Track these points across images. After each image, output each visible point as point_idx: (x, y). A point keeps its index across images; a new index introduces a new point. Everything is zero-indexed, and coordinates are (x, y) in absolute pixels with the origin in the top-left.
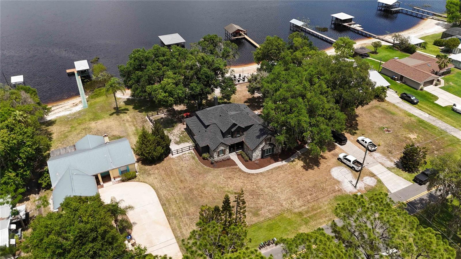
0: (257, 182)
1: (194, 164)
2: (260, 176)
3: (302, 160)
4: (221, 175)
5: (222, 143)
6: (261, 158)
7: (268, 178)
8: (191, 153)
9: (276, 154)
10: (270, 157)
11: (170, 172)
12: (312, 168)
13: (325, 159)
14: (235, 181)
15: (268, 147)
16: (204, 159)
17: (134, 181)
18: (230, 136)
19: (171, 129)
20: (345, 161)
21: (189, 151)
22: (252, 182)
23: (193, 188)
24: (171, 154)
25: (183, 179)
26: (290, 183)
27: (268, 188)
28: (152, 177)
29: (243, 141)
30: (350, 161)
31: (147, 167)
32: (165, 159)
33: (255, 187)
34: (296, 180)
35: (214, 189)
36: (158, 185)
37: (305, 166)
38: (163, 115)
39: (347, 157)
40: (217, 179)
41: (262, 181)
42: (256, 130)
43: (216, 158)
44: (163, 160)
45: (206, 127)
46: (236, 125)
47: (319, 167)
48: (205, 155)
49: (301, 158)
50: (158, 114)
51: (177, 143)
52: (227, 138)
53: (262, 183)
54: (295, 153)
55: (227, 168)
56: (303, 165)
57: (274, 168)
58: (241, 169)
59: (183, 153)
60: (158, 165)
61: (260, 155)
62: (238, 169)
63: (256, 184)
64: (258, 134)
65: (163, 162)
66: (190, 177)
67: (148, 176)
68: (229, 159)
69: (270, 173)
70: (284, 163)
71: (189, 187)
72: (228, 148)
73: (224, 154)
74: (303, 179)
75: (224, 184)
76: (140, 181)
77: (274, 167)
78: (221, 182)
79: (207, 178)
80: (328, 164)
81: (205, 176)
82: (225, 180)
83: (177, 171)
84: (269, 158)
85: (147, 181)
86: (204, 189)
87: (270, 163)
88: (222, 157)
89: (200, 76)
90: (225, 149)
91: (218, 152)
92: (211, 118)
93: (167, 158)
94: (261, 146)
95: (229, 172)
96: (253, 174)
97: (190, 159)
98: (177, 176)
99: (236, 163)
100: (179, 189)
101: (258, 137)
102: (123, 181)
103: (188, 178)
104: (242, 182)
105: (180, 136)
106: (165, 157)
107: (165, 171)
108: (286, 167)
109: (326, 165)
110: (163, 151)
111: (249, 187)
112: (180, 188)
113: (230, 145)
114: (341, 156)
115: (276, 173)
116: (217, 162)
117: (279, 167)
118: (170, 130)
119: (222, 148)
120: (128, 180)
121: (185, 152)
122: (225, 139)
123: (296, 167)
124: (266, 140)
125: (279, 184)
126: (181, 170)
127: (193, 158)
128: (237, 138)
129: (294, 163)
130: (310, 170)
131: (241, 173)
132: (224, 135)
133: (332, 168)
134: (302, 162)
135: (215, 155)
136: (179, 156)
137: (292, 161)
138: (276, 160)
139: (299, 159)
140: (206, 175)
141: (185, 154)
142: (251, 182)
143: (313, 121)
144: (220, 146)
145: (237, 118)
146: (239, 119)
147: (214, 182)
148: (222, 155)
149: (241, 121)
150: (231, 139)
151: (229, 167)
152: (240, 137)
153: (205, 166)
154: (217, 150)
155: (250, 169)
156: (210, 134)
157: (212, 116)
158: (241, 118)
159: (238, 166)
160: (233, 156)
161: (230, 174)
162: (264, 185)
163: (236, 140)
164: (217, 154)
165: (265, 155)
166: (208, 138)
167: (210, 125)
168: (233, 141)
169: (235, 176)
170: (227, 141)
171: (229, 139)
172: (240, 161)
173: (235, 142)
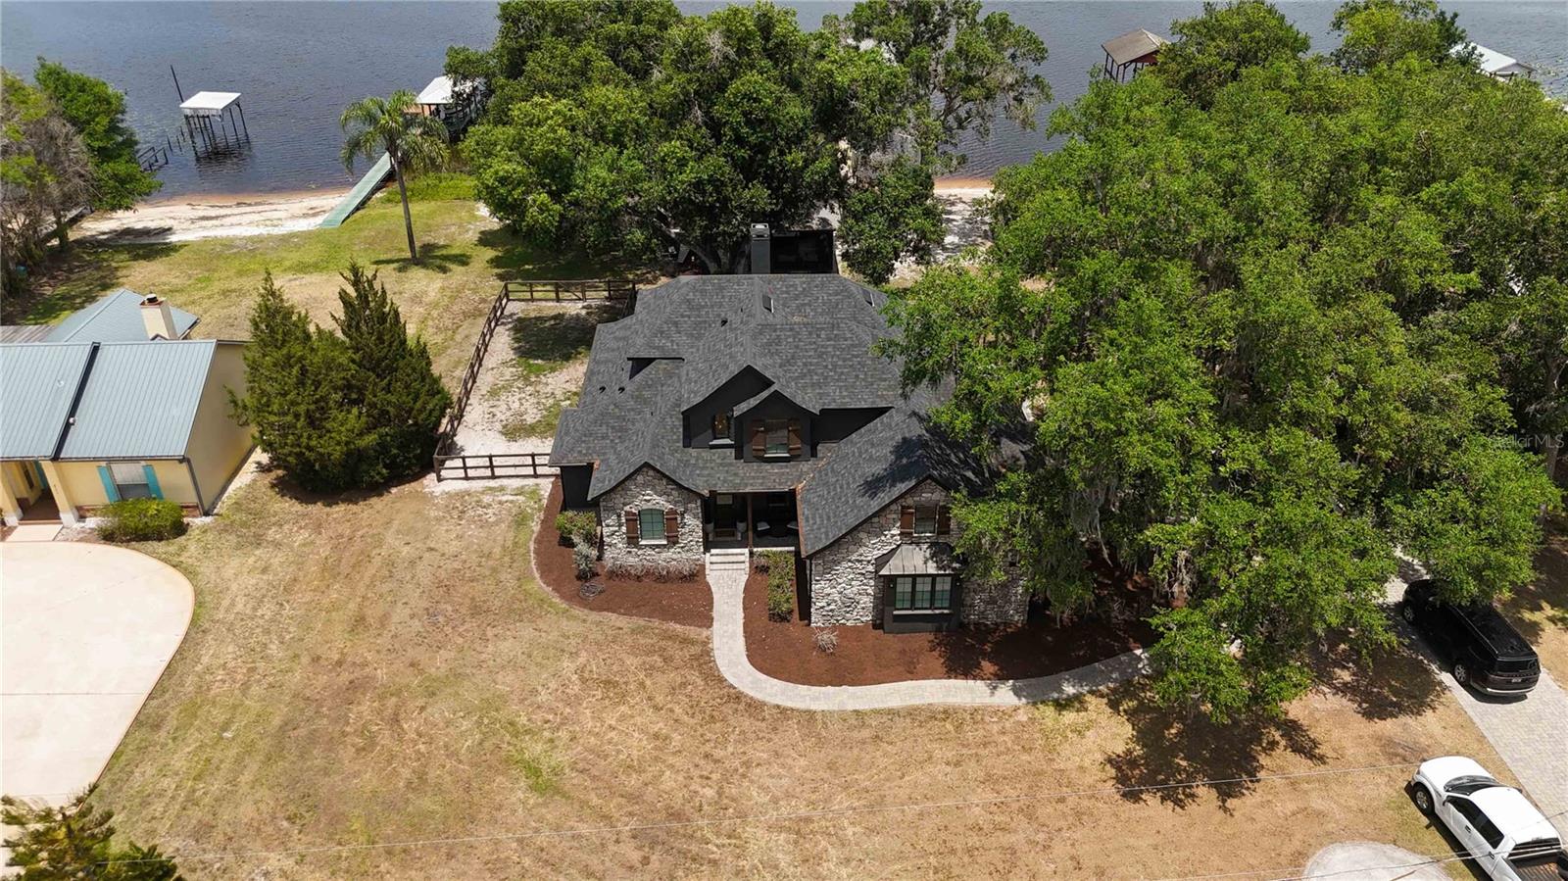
0: (747, 764)
1: (497, 550)
2: (793, 731)
3: (1131, 715)
4: (574, 655)
5: (650, 466)
6: (875, 626)
7: (831, 766)
8: (534, 493)
9: (982, 631)
10: (939, 630)
11: (353, 561)
12: (1176, 796)
13: (1311, 756)
14: (622, 718)
15: (919, 564)
16: (563, 539)
17: (151, 554)
18: (727, 441)
19: (551, 364)
20: (1456, 820)
21: (531, 481)
22: (718, 753)
23: (374, 678)
24: (436, 474)
25: (373, 613)
26: (953, 851)
27: (781, 830)
28: (251, 560)
29: (792, 493)
30: (1493, 835)
31: (290, 506)
32: (394, 490)
33: (710, 793)
34: (1006, 839)
35: (466, 725)
36: (239, 607)
37: (1133, 763)
38: (580, 305)
39: (1477, 798)
40: (533, 669)
41: (775, 769)
42: (881, 443)
44: (378, 489)
47: (1231, 803)
48: (575, 521)
49: (1133, 696)
50: (558, 300)
51: (514, 431)
52: (706, 454)
53: (769, 782)
54: (1110, 653)
55: (641, 622)
56: (1120, 749)
57: (912, 713)
58: (716, 653)
59: (492, 483)
60: (340, 510)
61: (867, 601)
62: (696, 650)
63: (726, 778)
64: (878, 469)
65: (374, 500)
66: (412, 616)
67: (239, 547)
68: (694, 579)
69: (866, 733)
70: (1005, 695)
71: (365, 664)
72: (696, 506)
73: (673, 541)
74: (1060, 849)
75: (551, 710)
76: (176, 559)
77: (916, 702)
78: (543, 697)
79: (491, 648)
80: (1317, 802)
81: (490, 633)
82: (575, 688)
83: (390, 563)
84: (923, 639)
85: (207, 569)
86: (420, 702)
87: (910, 671)
88: (658, 554)
90: (673, 512)
91: (633, 520)
93: (407, 488)
94: (872, 549)
95: (634, 650)
96: (754, 707)
97: (496, 523)
98: (361, 589)
99: (715, 614)
100: (305, 660)
102: (108, 537)
103: (400, 613)
104: (656, 736)
105: (557, 404)
106: (402, 482)
107: (335, 548)
108: (996, 728)
109: (1291, 807)
111: (669, 781)
112: (316, 659)
113: (708, 493)
114: (1438, 774)
115: (909, 744)
116: (618, 574)
117: (947, 713)
118: (539, 371)
119: (651, 499)
120: (129, 541)
121: (505, 482)
122: (693, 452)
123: (1066, 750)
124: (906, 513)
125: (871, 831)
126: (412, 563)
127: (520, 521)
128: (768, 466)
129: (1069, 717)
130: (1152, 801)
131: (695, 677)
132: (695, 429)
133: (1332, 838)
134: (1128, 730)
135: (611, 529)
136: (462, 495)
137: (1061, 705)
138: (961, 666)
139: (1114, 705)
140: (498, 630)
141: (502, 489)
142: (706, 756)
143: (1244, 451)
144: (645, 485)
145: (797, 347)
146: (810, 357)
147: (506, 682)
148: (658, 546)
149: (816, 374)
150: (731, 464)
151: (656, 623)
152: (787, 467)
153: (541, 577)
154: (625, 505)
155: (761, 669)
156: (633, 410)
157: (683, 316)
158: (820, 357)
159: (705, 633)
160: (727, 566)
161: (632, 662)
162: (775, 801)
163: (754, 478)
164: (624, 529)
165: (895, 613)
166: (613, 428)
167: (655, 359)
168: (736, 475)
169: (648, 682)
170: (703, 468)
171: (718, 461)
172: (745, 609)
173: (746, 485)
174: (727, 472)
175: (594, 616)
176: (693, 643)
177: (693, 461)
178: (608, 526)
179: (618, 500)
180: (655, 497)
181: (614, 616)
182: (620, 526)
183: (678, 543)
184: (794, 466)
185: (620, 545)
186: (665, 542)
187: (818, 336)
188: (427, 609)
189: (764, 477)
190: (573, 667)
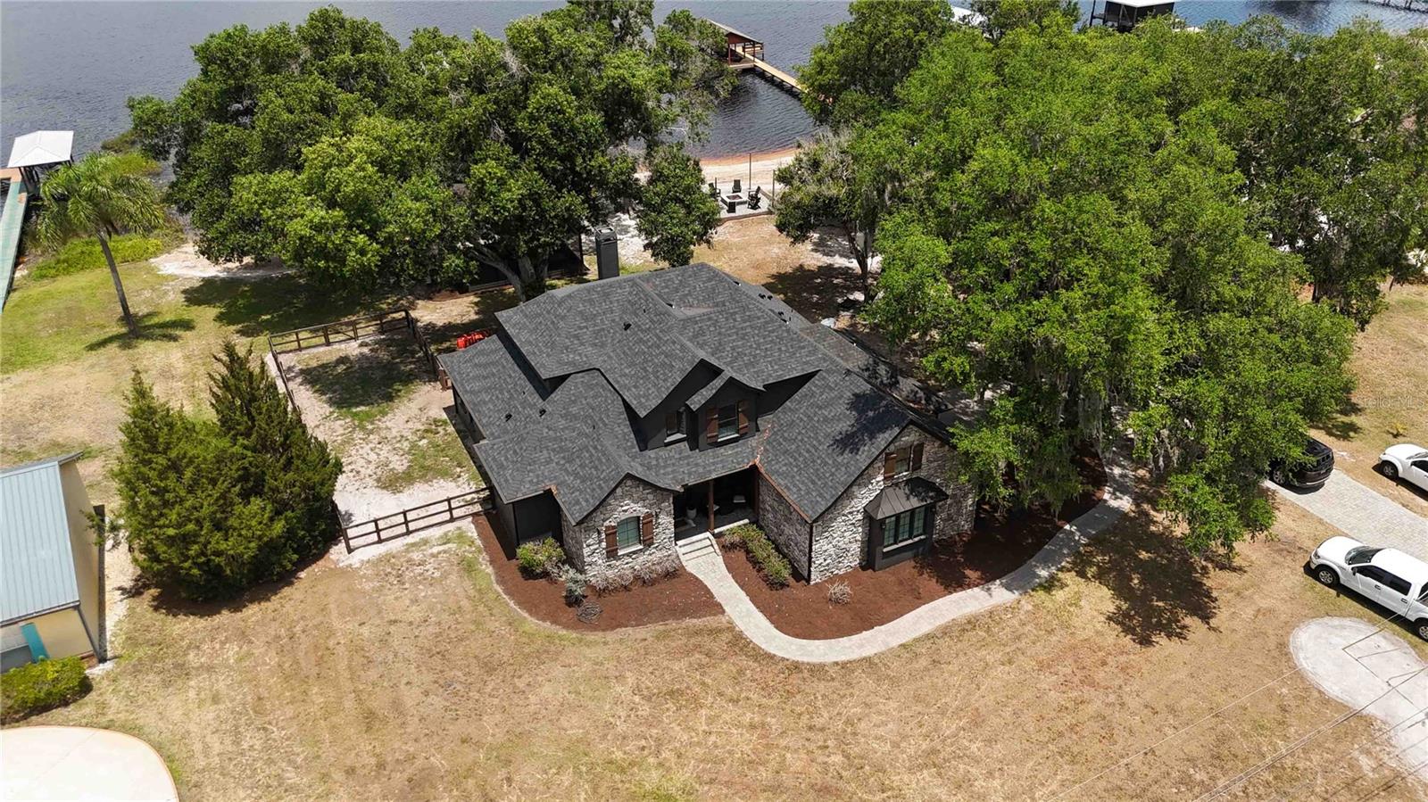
0: (849, 722)
1: (465, 603)
2: (866, 683)
3: (1100, 577)
4: (620, 678)
5: (629, 476)
6: (863, 568)
7: (918, 699)
8: (461, 537)
9: (947, 545)
10: (915, 556)
11: (313, 659)
12: (1175, 631)
13: (1234, 570)
14: (711, 720)
15: (901, 503)
16: (528, 572)
17: (65, 723)
18: (679, 436)
19: (375, 409)
20: (1364, 585)
21: (450, 526)
22: (818, 722)
23: (432, 768)
24: (342, 545)
25: (379, 702)
26: (1061, 734)
27: (921, 767)
28: (192, 694)
29: (754, 467)
30: (1402, 586)
31: (186, 626)
32: (302, 575)
33: (837, 759)
34: (1090, 709)
35: (566, 779)
36: (217, 748)
37: (1126, 615)
38: (354, 344)
39: (1377, 561)
40: (591, 705)
41: (876, 719)
42: (828, 404)
43: (598, 567)
44: (287, 578)
45: (546, 387)
46: (717, 372)
47: (1213, 622)
48: (537, 551)
49: (1091, 564)
50: (328, 343)
51: (392, 483)
52: (663, 452)
53: (881, 731)
54: (1051, 536)
55: (660, 627)
56: (1112, 609)
57: (945, 631)
58: (747, 633)
59: (410, 539)
60: (253, 611)
61: (855, 548)
62: (726, 637)
63: (841, 742)
64: (845, 425)
65: (286, 591)
66: (426, 694)
67: (166, 684)
68: (674, 574)
69: (923, 662)
70: (999, 595)
71: (411, 758)
72: (668, 505)
73: (648, 543)
74: (1133, 703)
75: (638, 737)
76: (104, 720)
77: (941, 621)
78: (621, 727)
79: (533, 699)
80: (1264, 604)
81: (521, 684)
82: (645, 710)
83: (356, 648)
84: (907, 568)
85: (148, 718)
86: (502, 774)
87: (919, 599)
88: (635, 561)
89: (522, 124)
90: (649, 515)
91: (611, 534)
92: (577, 337)
93: (316, 568)
94: (863, 497)
95: (673, 655)
96: (817, 670)
97: (445, 576)
98: (347, 685)
99: (719, 599)
100: (338, 776)
101: (848, 442)
103: (410, 697)
104: (752, 727)
105: (414, 446)
106: (304, 562)
107: (281, 651)
108: (1015, 622)
109: (1250, 612)
110: (279, 527)
111: (796, 762)
112: (351, 771)
113: (678, 488)
114: (1335, 553)
115: (963, 659)
116: (601, 592)
117: (972, 623)
118: (370, 417)
119: (631, 507)
120: (25, 718)
121: (423, 534)
122: (651, 453)
123: (1076, 622)
124: (889, 460)
125: (989, 742)
126: (384, 642)
127: (468, 567)
128: (721, 450)
129: (1059, 595)
130: (1161, 639)
131: (744, 661)
132: (645, 430)
133: (1290, 626)
134: (1106, 592)
135: (592, 548)
136: (386, 559)
137: (1049, 585)
138: (953, 582)
139: (1082, 574)
140: (526, 679)
141: (425, 542)
142: (810, 728)
144: (623, 497)
145: (720, 334)
146: (734, 341)
147: (573, 725)
148: (634, 553)
149: (745, 355)
150: (689, 457)
151: (673, 624)
152: (737, 446)
153: (531, 615)
154: (604, 520)
155: (797, 636)
156: (567, 428)
157: (581, 328)
158: (743, 339)
159: (724, 620)
160: (698, 553)
161: (679, 666)
162: (896, 745)
163: (713, 464)
164: (604, 544)
165: (885, 550)
166: (554, 450)
167: (569, 375)
168: (697, 465)
169: (709, 681)
170: (665, 467)
171: (677, 456)
172: (742, 587)
173: (710, 472)
174: (688, 464)
175: (611, 636)
176: (719, 631)
177: (654, 462)
178: (588, 546)
179: (599, 517)
180: (632, 505)
181: (630, 630)
182: (600, 542)
183: (653, 544)
184: (743, 444)
185: (600, 561)
186: (641, 547)
187: (735, 320)
188: (436, 682)
189: (721, 461)
190: (628, 691)
